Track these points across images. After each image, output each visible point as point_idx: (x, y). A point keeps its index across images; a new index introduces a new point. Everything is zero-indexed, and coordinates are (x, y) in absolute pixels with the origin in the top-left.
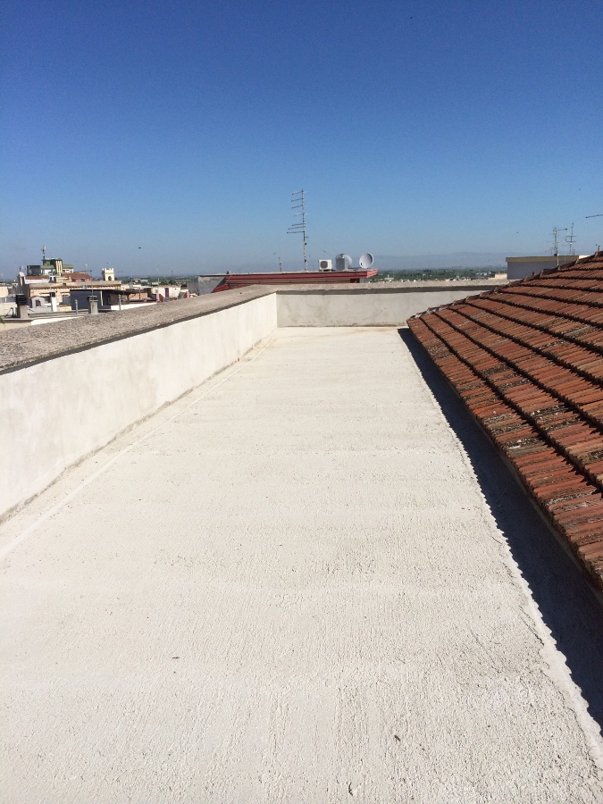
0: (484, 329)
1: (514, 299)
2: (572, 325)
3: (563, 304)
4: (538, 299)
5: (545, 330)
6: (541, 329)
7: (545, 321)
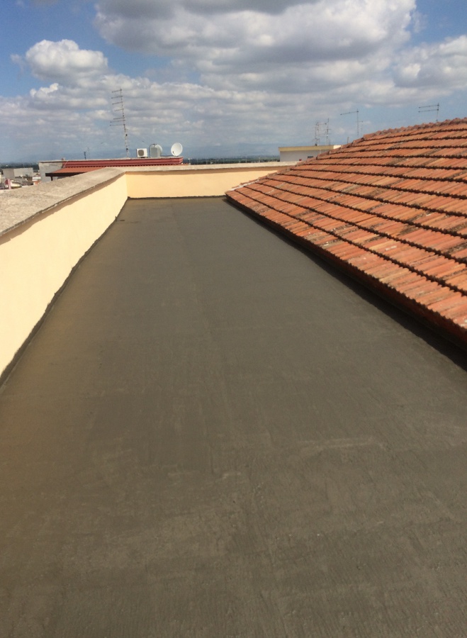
0: (287, 193)
1: (303, 173)
2: (346, 185)
3: (338, 174)
4: (320, 172)
5: (329, 190)
6: (327, 189)
7: (328, 184)
